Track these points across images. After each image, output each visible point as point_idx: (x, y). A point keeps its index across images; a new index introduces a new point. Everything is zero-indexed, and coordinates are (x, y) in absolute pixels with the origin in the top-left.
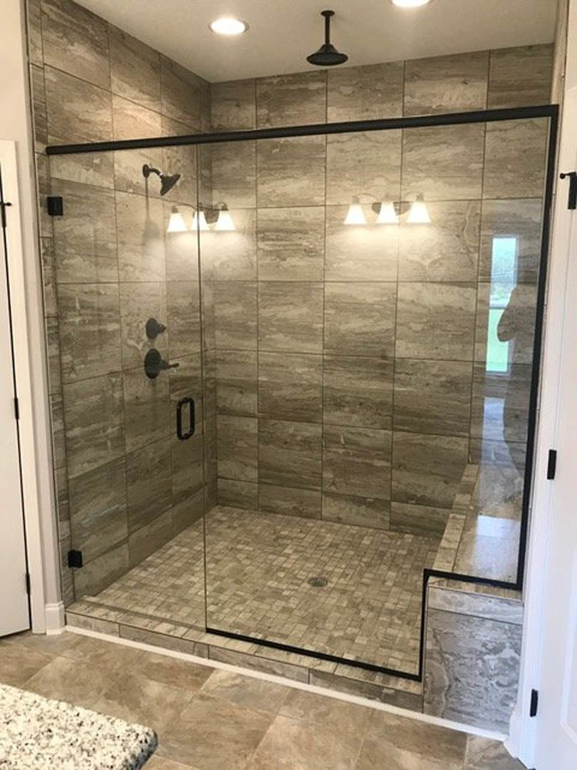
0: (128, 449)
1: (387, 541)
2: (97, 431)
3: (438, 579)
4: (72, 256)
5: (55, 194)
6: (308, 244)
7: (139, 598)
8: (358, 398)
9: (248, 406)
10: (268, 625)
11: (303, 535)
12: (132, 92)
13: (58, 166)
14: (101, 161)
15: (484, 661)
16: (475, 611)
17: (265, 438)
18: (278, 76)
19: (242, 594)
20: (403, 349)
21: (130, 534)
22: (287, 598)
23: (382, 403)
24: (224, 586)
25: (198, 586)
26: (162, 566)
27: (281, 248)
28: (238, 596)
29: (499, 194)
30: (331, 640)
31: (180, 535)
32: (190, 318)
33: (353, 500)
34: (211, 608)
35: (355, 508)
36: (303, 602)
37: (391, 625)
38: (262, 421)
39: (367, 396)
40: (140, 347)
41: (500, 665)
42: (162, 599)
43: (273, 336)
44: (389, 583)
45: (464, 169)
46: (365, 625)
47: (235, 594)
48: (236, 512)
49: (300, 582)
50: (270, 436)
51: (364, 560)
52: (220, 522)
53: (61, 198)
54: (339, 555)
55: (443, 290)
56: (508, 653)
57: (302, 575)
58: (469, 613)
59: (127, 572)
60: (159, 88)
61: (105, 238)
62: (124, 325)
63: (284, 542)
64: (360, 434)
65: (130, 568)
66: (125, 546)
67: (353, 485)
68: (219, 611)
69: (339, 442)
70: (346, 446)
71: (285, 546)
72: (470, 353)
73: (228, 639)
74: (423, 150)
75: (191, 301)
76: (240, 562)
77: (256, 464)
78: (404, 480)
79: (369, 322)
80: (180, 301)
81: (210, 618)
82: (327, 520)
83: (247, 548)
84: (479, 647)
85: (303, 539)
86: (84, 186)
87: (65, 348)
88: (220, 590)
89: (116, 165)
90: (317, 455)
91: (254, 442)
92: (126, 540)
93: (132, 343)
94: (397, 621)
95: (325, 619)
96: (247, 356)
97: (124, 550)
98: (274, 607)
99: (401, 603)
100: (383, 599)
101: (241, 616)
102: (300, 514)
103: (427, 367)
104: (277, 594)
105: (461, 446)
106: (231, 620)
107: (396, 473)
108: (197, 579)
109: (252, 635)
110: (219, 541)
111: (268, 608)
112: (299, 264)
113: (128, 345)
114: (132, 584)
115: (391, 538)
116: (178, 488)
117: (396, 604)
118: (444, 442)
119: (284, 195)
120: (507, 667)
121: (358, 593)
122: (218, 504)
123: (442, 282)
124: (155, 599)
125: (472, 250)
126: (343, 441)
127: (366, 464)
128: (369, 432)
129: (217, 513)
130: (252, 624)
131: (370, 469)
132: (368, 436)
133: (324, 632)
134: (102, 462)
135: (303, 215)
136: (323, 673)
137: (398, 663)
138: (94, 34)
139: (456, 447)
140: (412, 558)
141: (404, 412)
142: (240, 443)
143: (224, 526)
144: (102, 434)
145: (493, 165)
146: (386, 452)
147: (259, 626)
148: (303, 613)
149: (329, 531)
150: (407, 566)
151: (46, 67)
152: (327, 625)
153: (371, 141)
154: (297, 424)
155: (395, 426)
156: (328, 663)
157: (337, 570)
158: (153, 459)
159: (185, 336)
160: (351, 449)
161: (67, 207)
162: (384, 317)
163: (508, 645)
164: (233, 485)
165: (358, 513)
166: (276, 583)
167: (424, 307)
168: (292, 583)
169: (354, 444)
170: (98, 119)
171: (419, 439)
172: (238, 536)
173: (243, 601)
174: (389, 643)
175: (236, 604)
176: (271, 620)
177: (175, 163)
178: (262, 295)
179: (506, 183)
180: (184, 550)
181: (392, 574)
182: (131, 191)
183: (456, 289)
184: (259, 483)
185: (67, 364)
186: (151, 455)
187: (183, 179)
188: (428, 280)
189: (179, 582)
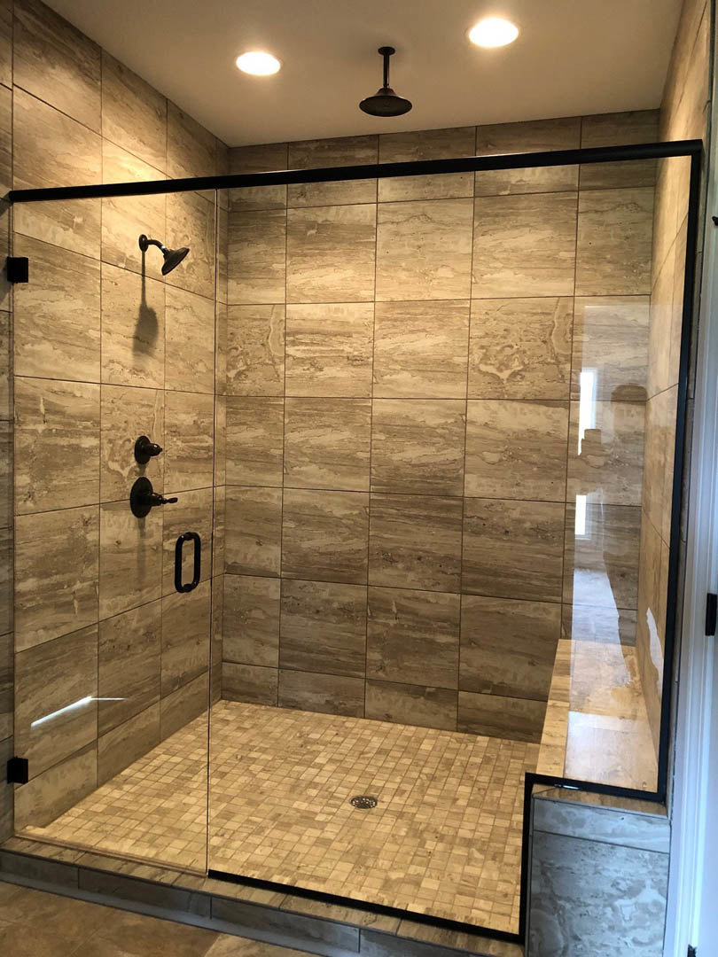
0: (104, 613)
1: (454, 745)
2: (60, 585)
3: (546, 788)
4: (36, 340)
5: (18, 254)
6: (351, 350)
7: (108, 828)
8: (415, 550)
9: (267, 563)
10: (297, 864)
11: (339, 739)
12: (130, 141)
13: (24, 218)
14: (84, 221)
15: (614, 909)
16: (601, 834)
17: (289, 606)
18: (317, 141)
19: (259, 820)
20: (474, 485)
21: (100, 735)
22: (322, 826)
23: (446, 557)
24: (231, 809)
25: (195, 809)
26: (144, 781)
27: (317, 355)
28: (254, 823)
29: (594, 290)
30: (387, 884)
31: (169, 740)
32: (194, 441)
33: (407, 690)
34: (215, 841)
35: (410, 702)
36: (346, 829)
37: (469, 860)
38: (286, 582)
39: (427, 547)
40: (125, 473)
41: (638, 913)
42: (142, 829)
43: (304, 468)
44: (462, 802)
45: (553, 259)
46: (435, 861)
47: (248, 821)
48: (247, 709)
49: (338, 802)
50: (296, 602)
51: (426, 770)
52: (227, 722)
53: (26, 260)
54: (392, 765)
55: (526, 411)
56: (650, 895)
57: (342, 792)
58: (592, 837)
59: (93, 791)
60: (164, 141)
61: (85, 323)
62: (105, 441)
63: (315, 747)
64: (417, 599)
65: (98, 786)
66: (93, 753)
67: (410, 669)
68: (225, 846)
69: (389, 611)
70: (399, 615)
71: (316, 754)
72: (561, 492)
73: (239, 886)
74: (498, 235)
75: (196, 418)
76: (254, 776)
77: (276, 641)
78: (476, 662)
79: (430, 450)
80: (182, 417)
81: (213, 856)
82: (371, 717)
83: (264, 756)
84: (607, 888)
85: (340, 744)
86: (60, 251)
87: (21, 466)
88: (227, 815)
89: (104, 229)
90: (360, 628)
91: (275, 611)
92: (94, 744)
93: (115, 466)
94: (477, 855)
95: (377, 853)
96: (269, 495)
97: (91, 760)
98: (304, 838)
99: (480, 829)
100: (456, 824)
101: (258, 851)
102: (336, 711)
103: (506, 510)
104: (307, 819)
105: (552, 615)
106: (243, 858)
107: (465, 652)
108: (195, 800)
109: (275, 879)
110: (225, 748)
111: (296, 838)
112: (339, 375)
113: (109, 470)
114: (99, 808)
115: (460, 741)
116: (169, 673)
117: (474, 831)
118: (530, 610)
119: (323, 288)
120: (647, 916)
121: (419, 817)
122: (222, 698)
123: (524, 400)
124: (133, 830)
125: (562, 359)
126: (394, 610)
127: (425, 639)
128: (430, 596)
129: (221, 710)
130: (275, 863)
131: (433, 648)
132: (428, 602)
133: (378, 873)
134: (64, 630)
135: (345, 313)
136: (378, 933)
137: (485, 916)
138: (83, 58)
139: (545, 615)
140: (490, 767)
141: (475, 568)
142: (256, 614)
143: (232, 726)
144: (66, 590)
145: (586, 254)
146: (453, 624)
147: (284, 866)
148: (344, 846)
149: (376, 733)
150: (484, 778)
151: (15, 88)
152: (380, 862)
153: (434, 222)
154: (334, 585)
155: (464, 588)
156: (386, 918)
157: (389, 785)
158: (136, 631)
159: (187, 464)
160: (407, 620)
161: (34, 274)
162: (449, 443)
163: (649, 882)
164: (243, 671)
165: (414, 708)
166: (306, 804)
167: (502, 432)
168: (327, 805)
169: (408, 613)
170: (82, 166)
171: (494, 605)
172: (251, 741)
173: (260, 830)
174: (468, 888)
175: (250, 834)
176: (300, 856)
177: (183, 239)
178: (290, 415)
179: (605, 277)
180: (176, 759)
181: (464, 790)
182: (123, 265)
183: (543, 409)
184: (280, 667)
185: (23, 487)
186: (134, 624)
187: (192, 261)
188: (506, 397)
189: (167, 804)
